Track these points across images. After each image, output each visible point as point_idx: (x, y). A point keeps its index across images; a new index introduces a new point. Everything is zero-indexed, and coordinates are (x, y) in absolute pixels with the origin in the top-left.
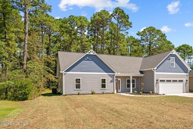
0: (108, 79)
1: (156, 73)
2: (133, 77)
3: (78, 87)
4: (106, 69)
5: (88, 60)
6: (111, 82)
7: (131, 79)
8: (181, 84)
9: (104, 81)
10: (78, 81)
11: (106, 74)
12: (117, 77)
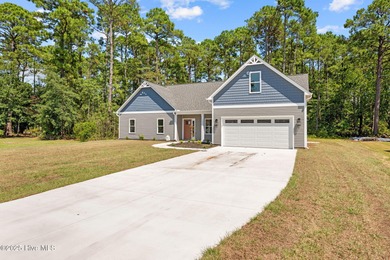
0: (167, 120)
1: (214, 107)
3: (133, 130)
4: (165, 106)
5: (143, 95)
6: (170, 124)
7: (202, 119)
9: (161, 122)
10: (133, 122)
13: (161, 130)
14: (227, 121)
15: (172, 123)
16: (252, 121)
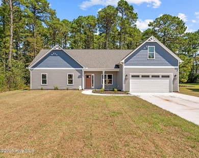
0: (75, 75)
1: (124, 67)
2: (106, 72)
3: (44, 82)
5: (54, 55)
6: (79, 77)
7: (104, 74)
8: (167, 81)
10: (44, 76)
11: (74, 69)
12: (85, 72)
13: (71, 82)
14: (133, 76)
15: (80, 77)
16: (148, 76)
